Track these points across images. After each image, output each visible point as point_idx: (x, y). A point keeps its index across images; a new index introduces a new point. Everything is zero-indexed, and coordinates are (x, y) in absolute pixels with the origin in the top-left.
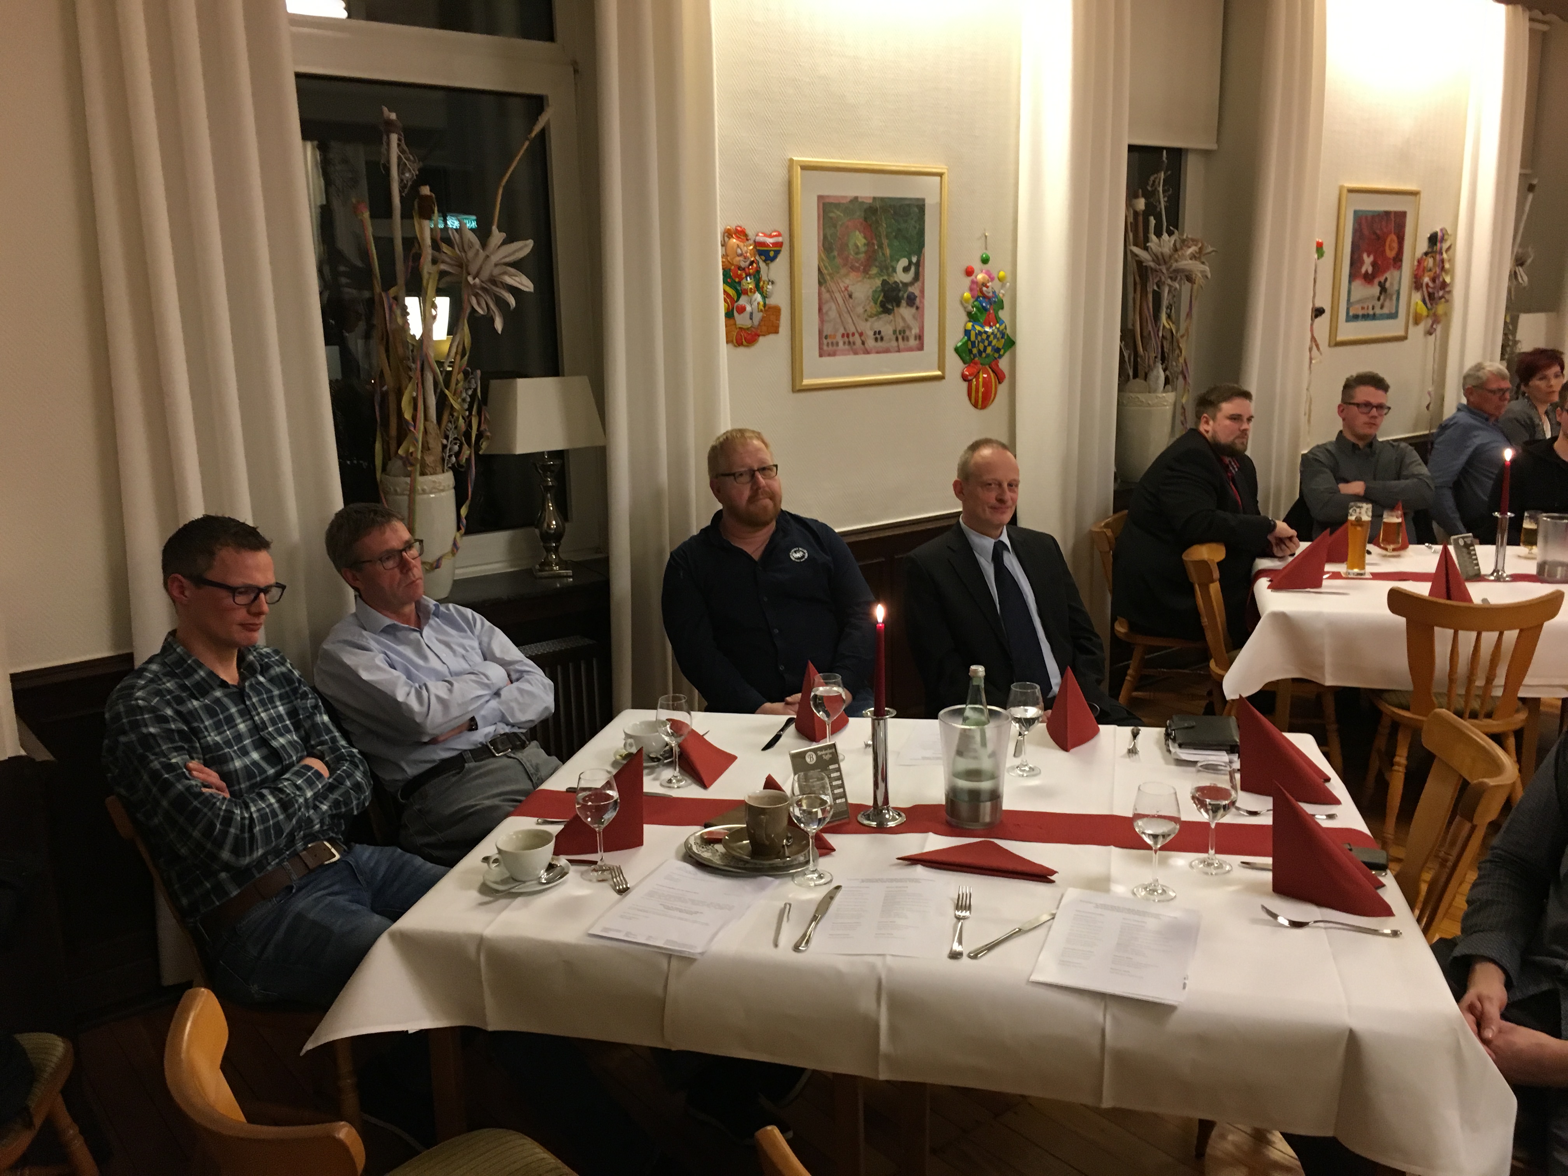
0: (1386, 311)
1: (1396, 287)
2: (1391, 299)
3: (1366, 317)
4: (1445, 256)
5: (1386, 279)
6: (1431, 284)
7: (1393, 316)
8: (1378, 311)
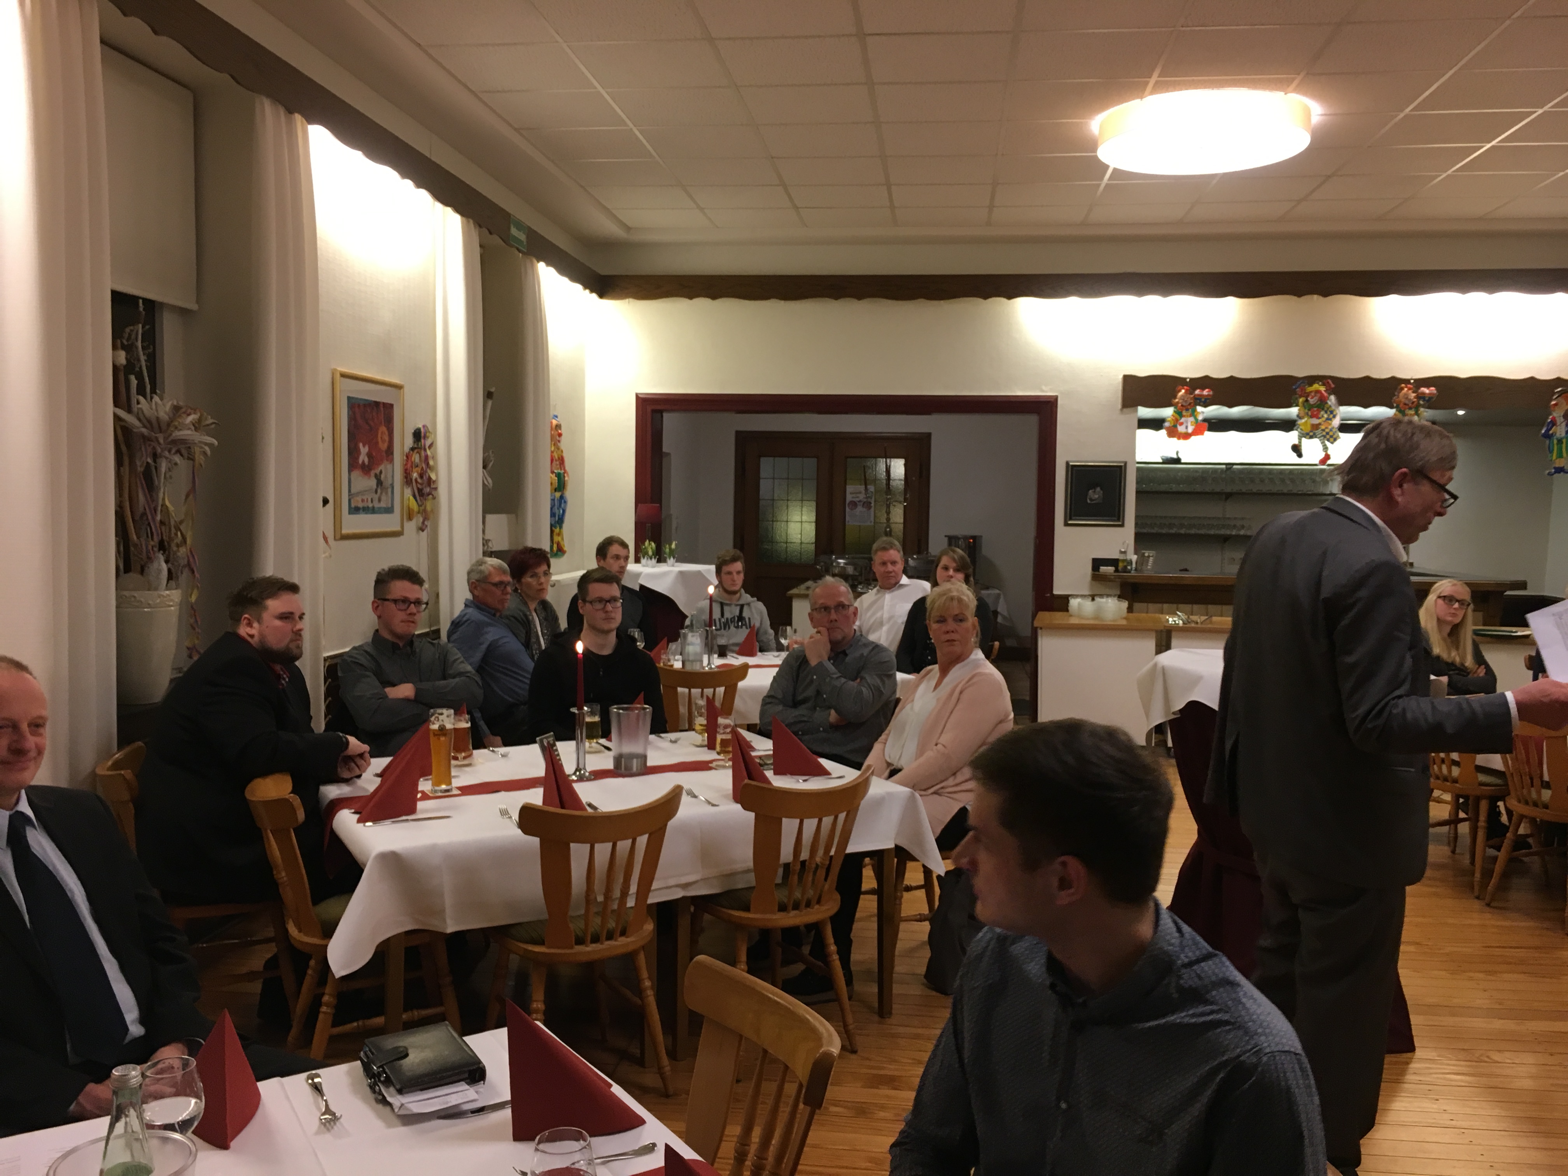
0: (383, 504)
1: (390, 482)
2: (387, 493)
3: (366, 510)
4: (429, 452)
5: (381, 472)
6: (419, 480)
7: (389, 510)
8: (377, 505)
